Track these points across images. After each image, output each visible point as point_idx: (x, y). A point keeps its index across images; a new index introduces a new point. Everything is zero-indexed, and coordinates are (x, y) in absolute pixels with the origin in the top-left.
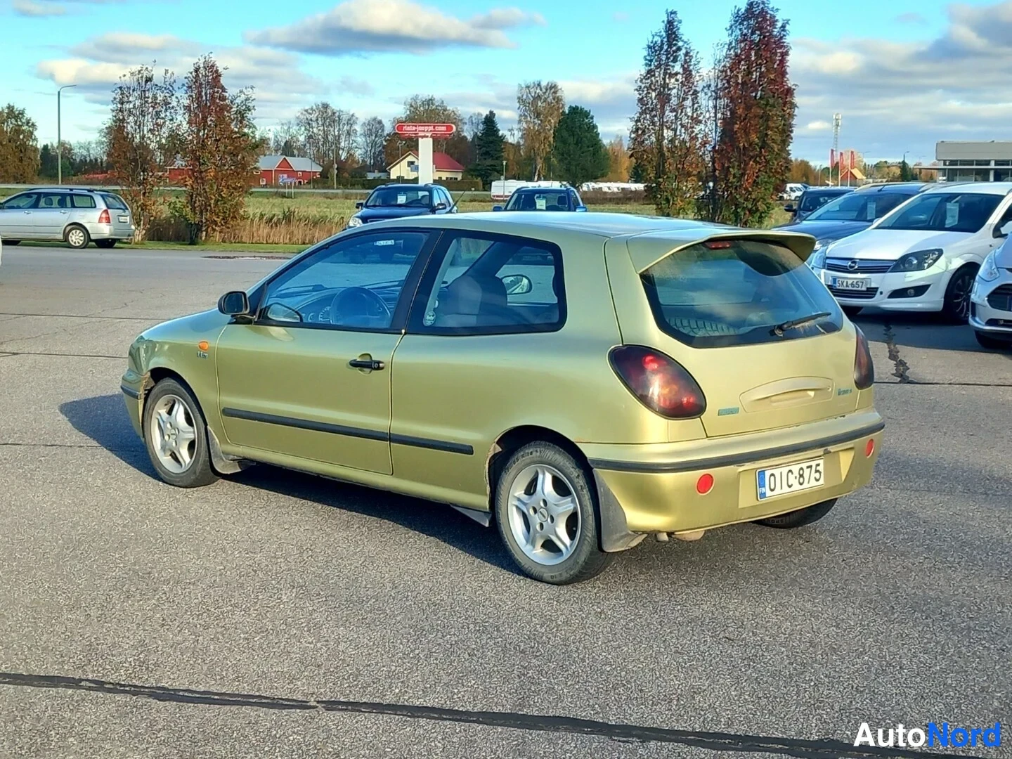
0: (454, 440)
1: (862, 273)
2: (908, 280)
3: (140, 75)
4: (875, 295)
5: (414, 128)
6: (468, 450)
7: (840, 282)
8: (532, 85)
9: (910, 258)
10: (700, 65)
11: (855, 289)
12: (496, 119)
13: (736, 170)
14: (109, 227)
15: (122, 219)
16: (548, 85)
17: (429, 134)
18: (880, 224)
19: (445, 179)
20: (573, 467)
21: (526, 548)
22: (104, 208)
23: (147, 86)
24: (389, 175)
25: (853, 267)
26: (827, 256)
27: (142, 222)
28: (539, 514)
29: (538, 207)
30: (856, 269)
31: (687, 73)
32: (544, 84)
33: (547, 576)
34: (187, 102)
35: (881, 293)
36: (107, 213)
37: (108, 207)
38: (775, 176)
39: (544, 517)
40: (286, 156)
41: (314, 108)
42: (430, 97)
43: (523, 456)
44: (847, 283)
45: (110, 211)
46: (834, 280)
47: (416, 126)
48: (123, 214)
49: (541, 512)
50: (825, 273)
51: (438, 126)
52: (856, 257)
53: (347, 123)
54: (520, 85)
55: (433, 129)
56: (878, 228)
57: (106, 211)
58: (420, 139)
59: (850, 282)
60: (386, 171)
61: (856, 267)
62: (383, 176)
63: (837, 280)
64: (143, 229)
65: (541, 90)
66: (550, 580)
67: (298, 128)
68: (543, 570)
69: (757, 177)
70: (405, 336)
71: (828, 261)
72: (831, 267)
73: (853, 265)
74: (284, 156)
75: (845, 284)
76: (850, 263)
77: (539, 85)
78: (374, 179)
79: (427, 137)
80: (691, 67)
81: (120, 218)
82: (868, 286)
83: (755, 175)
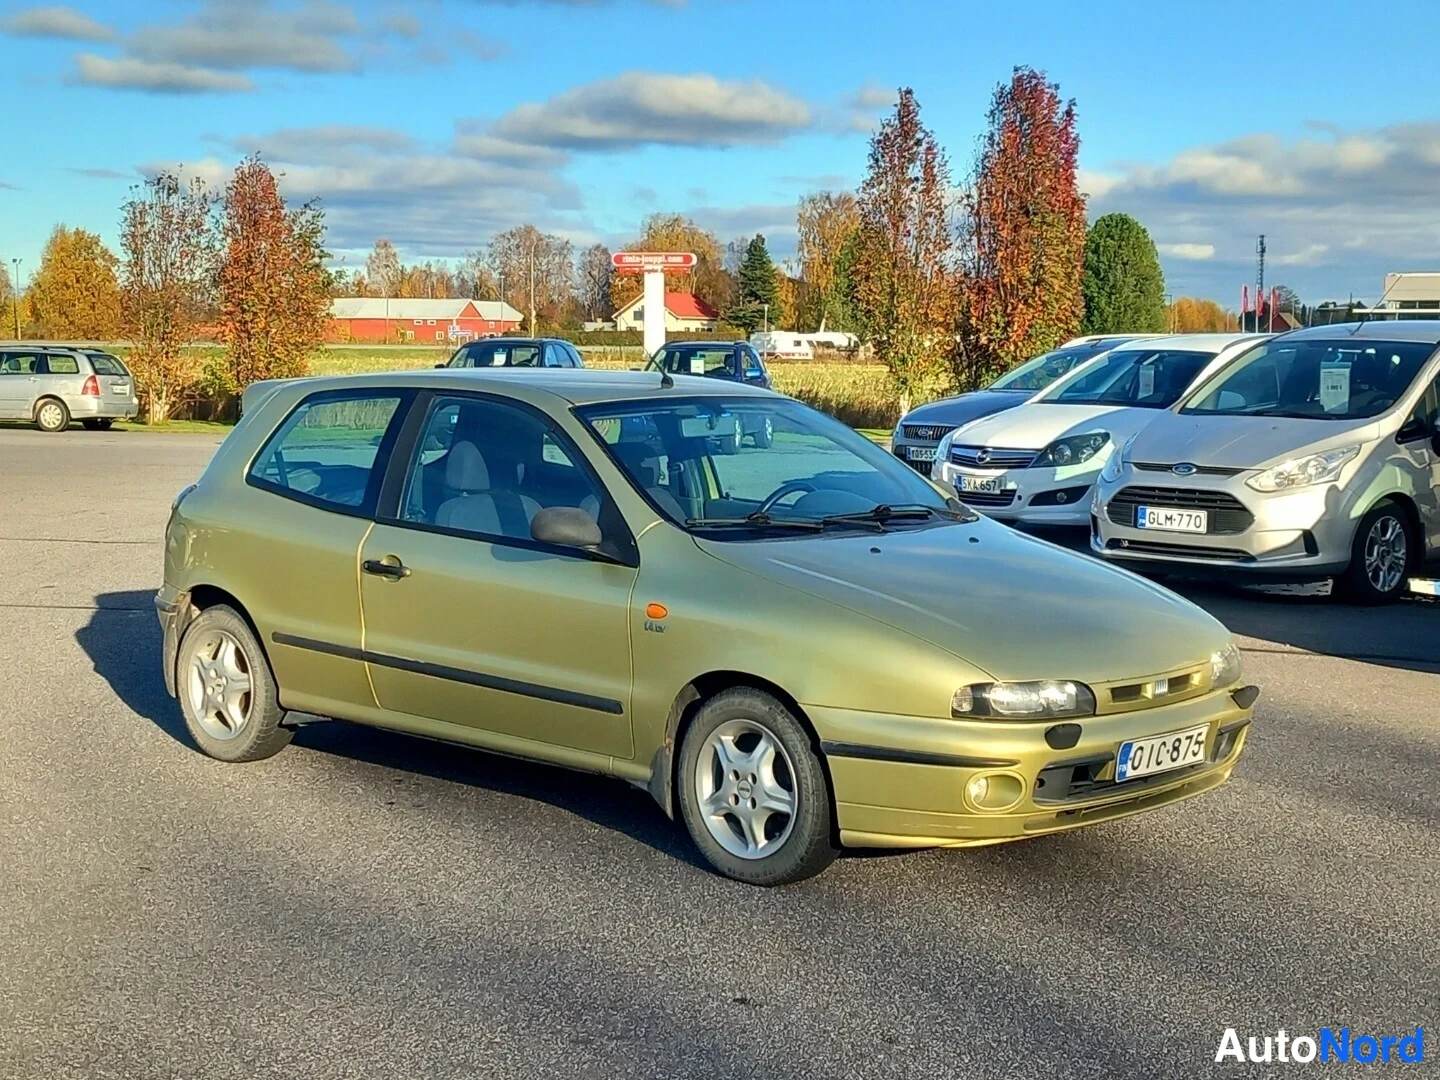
2: (1058, 478)
3: (161, 185)
4: (1012, 500)
5: (638, 259)
7: (967, 482)
8: (818, 198)
9: (1061, 447)
10: (949, 166)
11: (986, 491)
12: (766, 246)
13: (999, 318)
14: (96, 400)
15: (117, 389)
16: (840, 197)
17: (659, 267)
18: (1046, 396)
19: (694, 330)
22: (90, 373)
23: (171, 200)
24: (616, 326)
25: (983, 459)
26: (954, 443)
27: (164, 394)
29: (693, 370)
30: (988, 463)
31: (930, 179)
32: (834, 196)
34: (226, 222)
35: (1020, 498)
36: (95, 381)
37: (97, 372)
38: (1056, 325)
40: (474, 299)
41: (514, 231)
42: (676, 217)
44: (975, 482)
45: (98, 377)
46: (960, 479)
47: (640, 256)
48: (120, 382)
50: (949, 468)
51: (672, 256)
52: (987, 445)
53: (560, 254)
54: (802, 198)
55: (664, 261)
56: (1043, 401)
57: (93, 379)
58: (646, 275)
59: (979, 481)
60: (611, 320)
61: (988, 459)
62: (608, 326)
63: (963, 478)
64: (166, 403)
65: (830, 204)
67: (491, 259)
69: (1030, 326)
71: (955, 451)
72: (957, 460)
73: (984, 456)
74: (470, 300)
75: (972, 485)
76: (979, 454)
77: (828, 198)
78: (595, 331)
79: (656, 271)
80: (935, 170)
81: (115, 387)
82: (1003, 488)
83: (1027, 323)
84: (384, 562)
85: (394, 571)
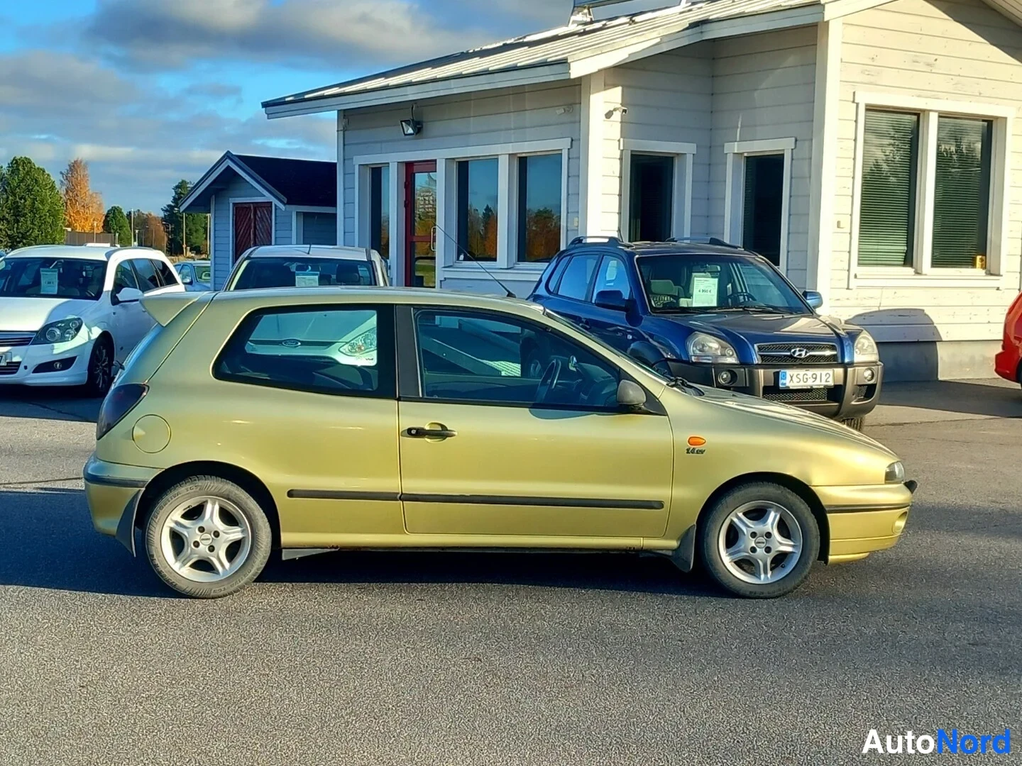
2: (56, 352)
4: (17, 369)
9: (51, 329)
35: (25, 368)
82: (9, 361)
84: (427, 428)
85: (442, 433)
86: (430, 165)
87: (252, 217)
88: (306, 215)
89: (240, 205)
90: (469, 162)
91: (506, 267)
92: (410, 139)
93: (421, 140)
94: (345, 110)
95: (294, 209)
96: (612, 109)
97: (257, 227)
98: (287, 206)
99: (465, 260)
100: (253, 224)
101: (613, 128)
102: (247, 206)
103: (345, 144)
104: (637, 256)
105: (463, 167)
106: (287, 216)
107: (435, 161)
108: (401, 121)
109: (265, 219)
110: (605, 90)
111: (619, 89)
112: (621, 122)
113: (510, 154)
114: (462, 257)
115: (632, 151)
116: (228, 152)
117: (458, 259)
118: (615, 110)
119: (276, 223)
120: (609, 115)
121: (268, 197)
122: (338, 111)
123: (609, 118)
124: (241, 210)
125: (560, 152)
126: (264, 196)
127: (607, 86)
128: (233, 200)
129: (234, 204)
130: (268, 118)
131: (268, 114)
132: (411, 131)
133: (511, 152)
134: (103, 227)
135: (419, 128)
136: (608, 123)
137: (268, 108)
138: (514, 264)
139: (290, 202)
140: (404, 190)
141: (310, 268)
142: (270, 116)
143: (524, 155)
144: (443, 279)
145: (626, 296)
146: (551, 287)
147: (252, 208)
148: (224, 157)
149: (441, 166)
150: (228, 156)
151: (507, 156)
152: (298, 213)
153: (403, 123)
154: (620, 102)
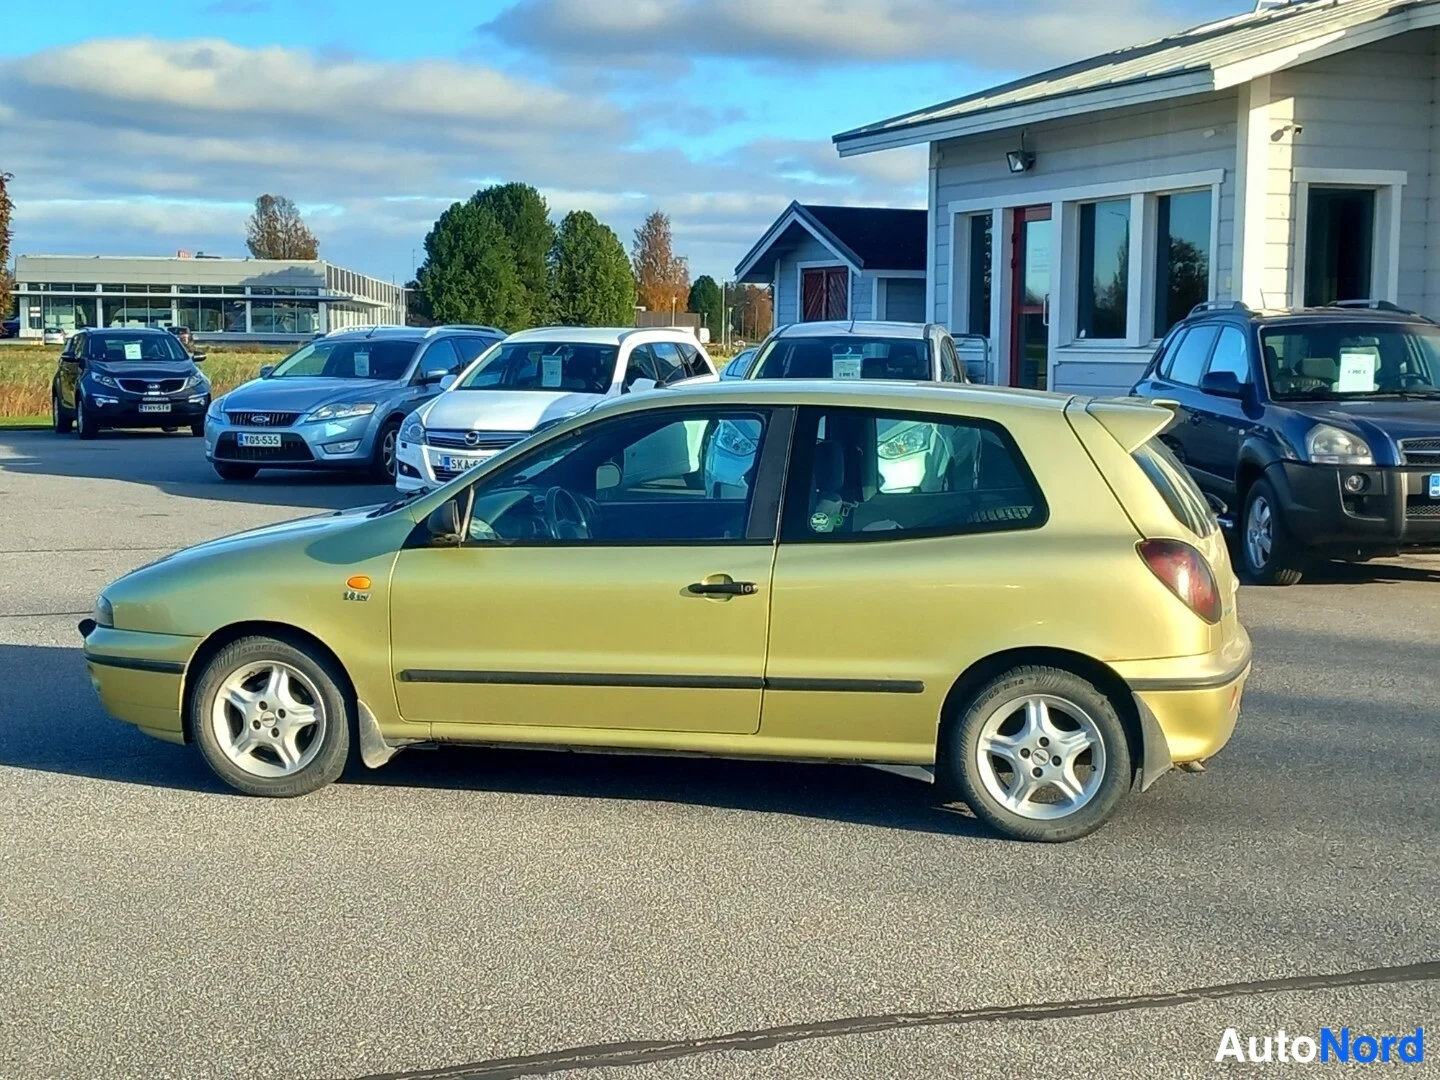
0: (889, 676)
1: (483, 449)
6: (913, 687)
7: (456, 462)
18: (461, 383)
20: (1092, 694)
21: (1010, 803)
25: (472, 441)
28: (1035, 757)
30: (476, 444)
33: (1050, 833)
39: (1044, 760)
43: (1006, 687)
44: (467, 462)
46: (447, 459)
49: (1037, 755)
52: (475, 428)
59: (471, 462)
61: (477, 442)
63: (451, 459)
66: (1056, 837)
68: (1043, 826)
70: (780, 547)
72: (434, 442)
73: (473, 438)
75: (463, 464)
76: (467, 436)
86: (1043, 211)
87: (824, 286)
88: (890, 282)
89: (810, 272)
90: (1097, 206)
91: (1137, 345)
92: (1019, 177)
93: (1031, 179)
94: (938, 141)
95: (875, 275)
96: (1281, 128)
97: (830, 299)
98: (865, 271)
99: (1086, 337)
100: (825, 296)
101: (1283, 154)
102: (818, 272)
103: (938, 188)
104: (1262, 327)
105: (1087, 212)
106: (867, 283)
107: (1050, 205)
108: (1008, 154)
109: (839, 288)
110: (1271, 102)
111: (1290, 102)
112: (1293, 145)
113: (1145, 194)
114: (1083, 333)
115: (1310, 184)
116: (795, 202)
117: (1078, 336)
118: (1286, 129)
119: (853, 294)
120: (1277, 136)
121: (842, 260)
122: (932, 143)
123: (1277, 140)
124: (811, 278)
125: (1208, 188)
126: (837, 258)
127: (1276, 96)
128: (801, 265)
129: (803, 270)
130: (841, 156)
131: (841, 151)
132: (1019, 166)
133: (1148, 190)
134: (688, 304)
135: (1030, 164)
136: (1276, 147)
137: (840, 143)
138: (1151, 341)
139: (868, 266)
140: (1012, 245)
141: (850, 349)
142: (842, 153)
143: (1167, 193)
144: (1057, 363)
145: (1242, 379)
146: (1163, 371)
147: (824, 275)
148: (789, 208)
149: (1057, 211)
150: (795, 207)
151: (1142, 196)
152: (879, 279)
153: (1010, 156)
154: (1292, 117)
